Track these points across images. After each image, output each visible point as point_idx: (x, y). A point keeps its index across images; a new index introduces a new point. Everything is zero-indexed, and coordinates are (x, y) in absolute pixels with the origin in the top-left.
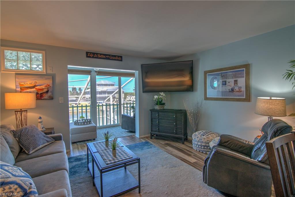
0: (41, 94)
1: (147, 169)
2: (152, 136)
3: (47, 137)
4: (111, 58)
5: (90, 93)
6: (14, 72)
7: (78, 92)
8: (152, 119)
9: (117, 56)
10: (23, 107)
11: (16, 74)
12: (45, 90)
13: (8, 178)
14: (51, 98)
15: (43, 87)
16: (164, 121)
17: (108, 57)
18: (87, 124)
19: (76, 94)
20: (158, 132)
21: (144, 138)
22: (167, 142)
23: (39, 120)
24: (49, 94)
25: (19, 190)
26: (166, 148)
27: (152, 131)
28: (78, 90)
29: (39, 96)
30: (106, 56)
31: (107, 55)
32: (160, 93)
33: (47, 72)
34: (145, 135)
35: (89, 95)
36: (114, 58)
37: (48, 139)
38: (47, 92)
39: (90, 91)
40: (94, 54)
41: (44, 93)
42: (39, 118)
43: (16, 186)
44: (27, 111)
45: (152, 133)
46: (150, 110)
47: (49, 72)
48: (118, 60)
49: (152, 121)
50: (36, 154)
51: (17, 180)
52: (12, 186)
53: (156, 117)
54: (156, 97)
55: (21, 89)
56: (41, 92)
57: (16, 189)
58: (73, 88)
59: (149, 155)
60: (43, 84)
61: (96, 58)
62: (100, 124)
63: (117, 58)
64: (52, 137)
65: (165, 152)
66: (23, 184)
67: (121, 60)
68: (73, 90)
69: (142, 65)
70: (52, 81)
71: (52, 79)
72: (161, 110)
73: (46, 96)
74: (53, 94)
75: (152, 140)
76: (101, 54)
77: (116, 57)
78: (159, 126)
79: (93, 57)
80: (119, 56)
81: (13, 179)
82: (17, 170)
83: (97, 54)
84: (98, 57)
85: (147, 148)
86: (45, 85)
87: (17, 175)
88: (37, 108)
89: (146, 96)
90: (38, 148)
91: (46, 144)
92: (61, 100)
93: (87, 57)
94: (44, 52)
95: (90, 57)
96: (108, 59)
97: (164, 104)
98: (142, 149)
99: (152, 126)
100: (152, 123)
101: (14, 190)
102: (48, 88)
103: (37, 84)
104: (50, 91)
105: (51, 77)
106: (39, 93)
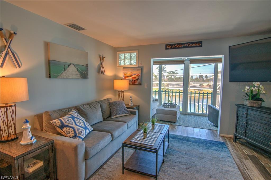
0: (135, 81)
1: (188, 169)
2: (236, 139)
3: (127, 110)
4: (189, 46)
5: (213, 80)
6: (123, 67)
7: (204, 79)
8: (238, 117)
9: (195, 42)
10: (122, 89)
11: (124, 68)
12: (137, 78)
13: (71, 124)
14: (140, 84)
15: (136, 76)
16: (253, 123)
17: (185, 45)
18: (171, 108)
19: (202, 81)
20: (244, 136)
21: (227, 137)
22: (255, 154)
23: (130, 99)
24: (139, 81)
25: (73, 132)
26: (244, 160)
27: (236, 132)
28: (204, 78)
29: (133, 82)
30: (184, 45)
31: (185, 43)
32: (254, 83)
33: (139, 66)
34: (227, 134)
35: (212, 82)
36: (192, 45)
37: (127, 112)
38: (138, 79)
39: (213, 78)
40: (172, 45)
41: (136, 80)
42: (130, 97)
43: (72, 130)
44: (124, 91)
45: (235, 135)
46: (236, 105)
47: (140, 65)
48: (197, 46)
49: (237, 120)
50: (115, 119)
51: (76, 127)
52: (70, 129)
53: (243, 116)
54: (247, 88)
55: (125, 77)
56: (135, 79)
57: (72, 131)
58: (199, 75)
59: (209, 157)
60: (136, 73)
61: (174, 48)
62: (191, 110)
63: (196, 44)
64: (130, 111)
65: (235, 165)
66: (77, 130)
67: (201, 46)
68: (199, 78)
69: (230, 47)
70: (140, 72)
71: (140, 70)
72: (254, 107)
73: (137, 82)
74: (141, 81)
75: (234, 143)
76: (178, 44)
77: (194, 44)
78: (246, 129)
79: (171, 48)
80: (197, 43)
81: (74, 126)
82: (82, 122)
83: (175, 44)
84: (176, 47)
85: (214, 150)
86: (137, 75)
87: (78, 125)
88: (129, 90)
89: (234, 86)
90: (118, 116)
91: (124, 115)
92: (146, 85)
93: (166, 49)
94: (137, 51)
95: (168, 49)
96: (186, 47)
97: (261, 100)
98: (208, 148)
99: (237, 126)
100: (237, 122)
101: (71, 132)
102: (138, 77)
103: (132, 74)
104: (139, 78)
105: (140, 69)
106: (134, 80)
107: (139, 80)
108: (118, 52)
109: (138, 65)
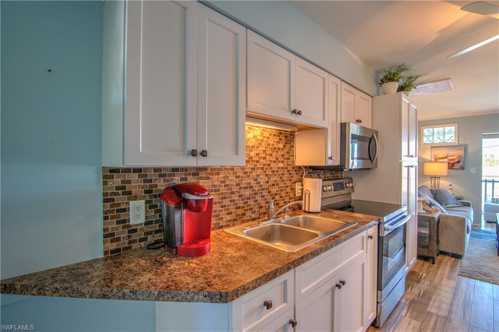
3: (457, 201)
6: (430, 146)
10: (437, 174)
11: (432, 147)
12: (457, 160)
14: (462, 168)
15: (454, 157)
24: (461, 164)
29: (451, 166)
33: (460, 143)
37: (458, 203)
38: (458, 162)
41: (455, 163)
42: (449, 186)
44: (440, 177)
47: (462, 142)
55: (435, 159)
56: (453, 162)
60: (454, 154)
64: (461, 202)
70: (463, 152)
71: (464, 150)
73: (457, 166)
74: (464, 164)
86: (457, 156)
88: (449, 176)
92: (473, 170)
94: (457, 124)
102: (459, 159)
103: (449, 155)
104: (461, 161)
105: (463, 147)
106: (451, 163)
107: (461, 162)
108: (422, 127)
109: (458, 142)
